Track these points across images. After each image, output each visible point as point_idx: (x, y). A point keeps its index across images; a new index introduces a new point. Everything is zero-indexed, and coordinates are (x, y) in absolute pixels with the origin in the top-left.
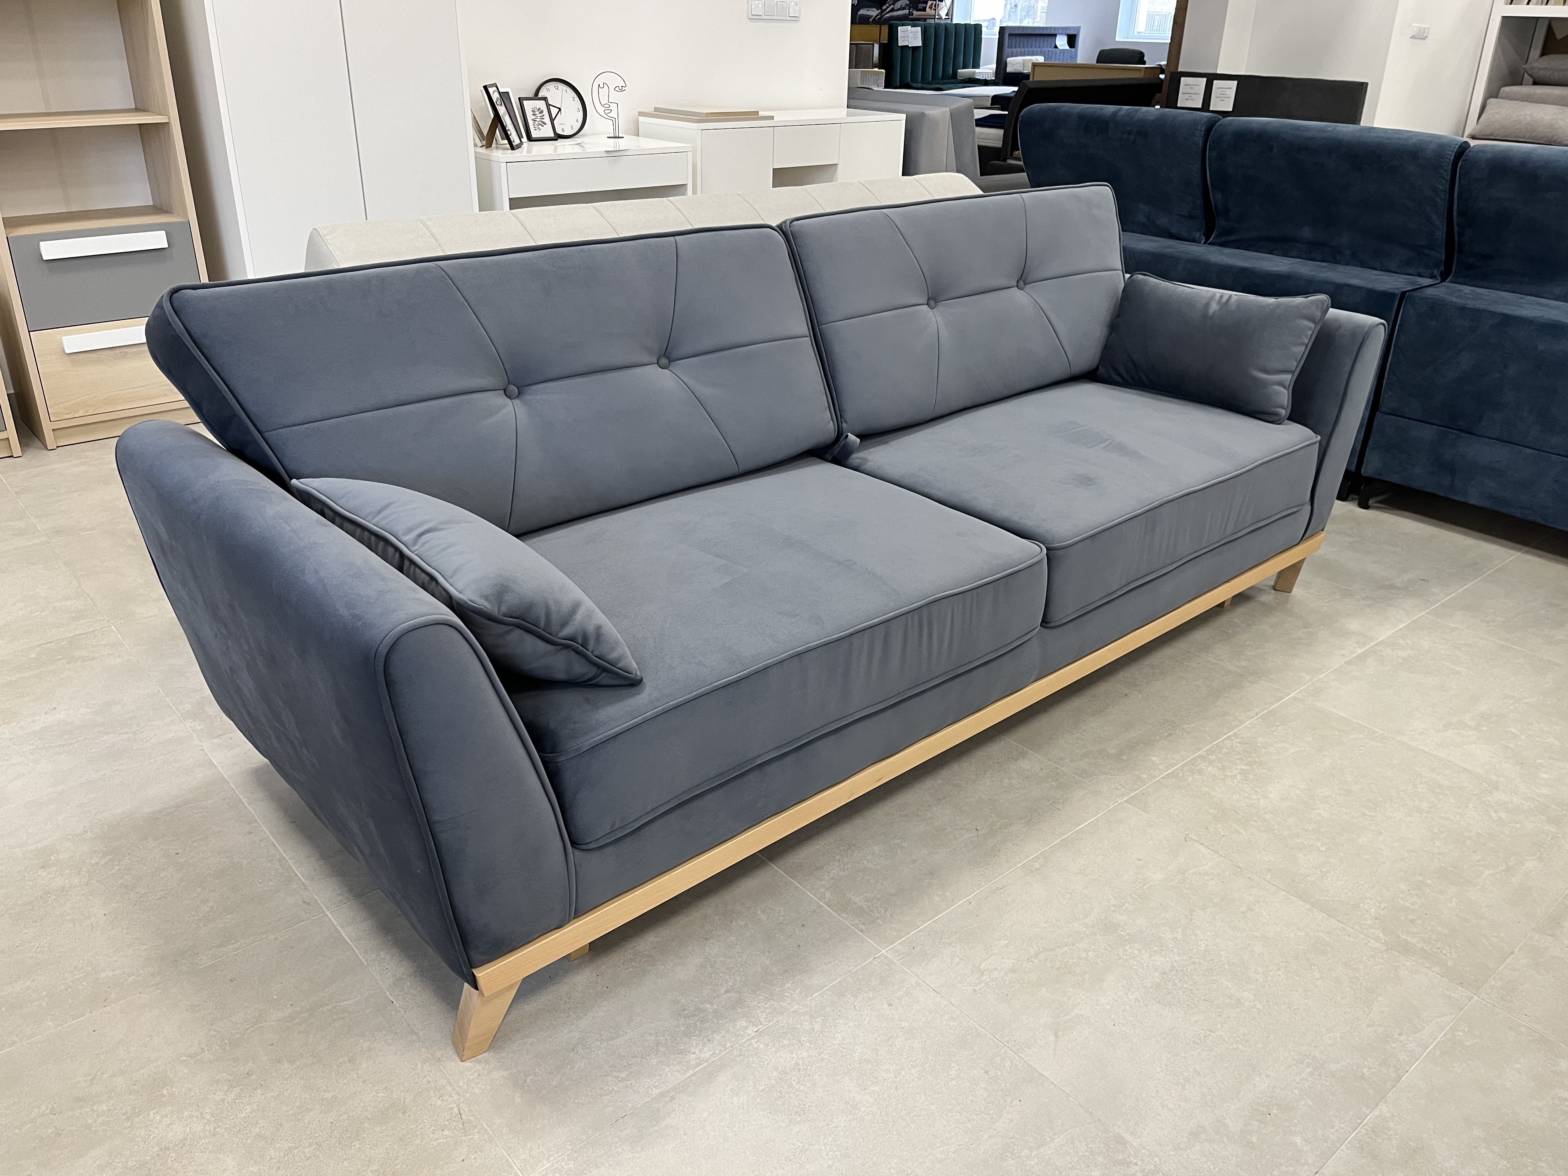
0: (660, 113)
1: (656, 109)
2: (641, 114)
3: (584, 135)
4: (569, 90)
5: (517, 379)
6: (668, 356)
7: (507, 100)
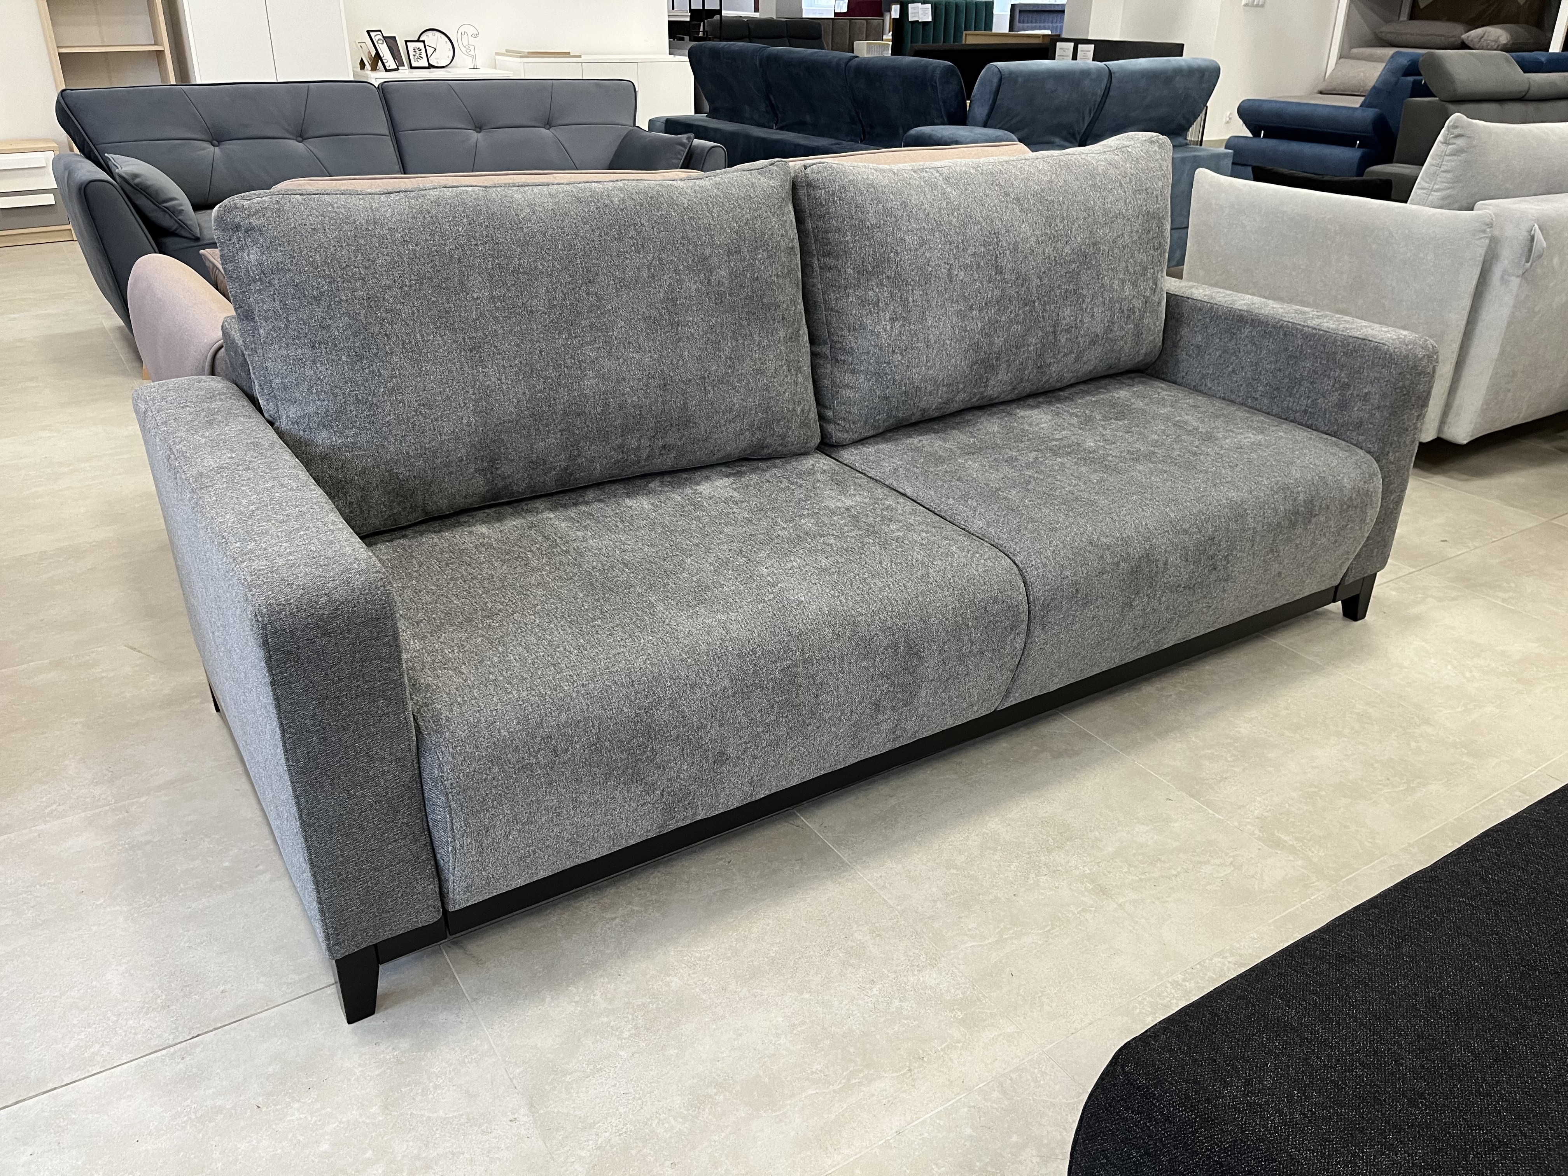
0: (510, 53)
1: (507, 51)
2: (497, 54)
3: (452, 67)
4: (442, 37)
5: (217, 138)
6: (301, 137)
7: (391, 42)
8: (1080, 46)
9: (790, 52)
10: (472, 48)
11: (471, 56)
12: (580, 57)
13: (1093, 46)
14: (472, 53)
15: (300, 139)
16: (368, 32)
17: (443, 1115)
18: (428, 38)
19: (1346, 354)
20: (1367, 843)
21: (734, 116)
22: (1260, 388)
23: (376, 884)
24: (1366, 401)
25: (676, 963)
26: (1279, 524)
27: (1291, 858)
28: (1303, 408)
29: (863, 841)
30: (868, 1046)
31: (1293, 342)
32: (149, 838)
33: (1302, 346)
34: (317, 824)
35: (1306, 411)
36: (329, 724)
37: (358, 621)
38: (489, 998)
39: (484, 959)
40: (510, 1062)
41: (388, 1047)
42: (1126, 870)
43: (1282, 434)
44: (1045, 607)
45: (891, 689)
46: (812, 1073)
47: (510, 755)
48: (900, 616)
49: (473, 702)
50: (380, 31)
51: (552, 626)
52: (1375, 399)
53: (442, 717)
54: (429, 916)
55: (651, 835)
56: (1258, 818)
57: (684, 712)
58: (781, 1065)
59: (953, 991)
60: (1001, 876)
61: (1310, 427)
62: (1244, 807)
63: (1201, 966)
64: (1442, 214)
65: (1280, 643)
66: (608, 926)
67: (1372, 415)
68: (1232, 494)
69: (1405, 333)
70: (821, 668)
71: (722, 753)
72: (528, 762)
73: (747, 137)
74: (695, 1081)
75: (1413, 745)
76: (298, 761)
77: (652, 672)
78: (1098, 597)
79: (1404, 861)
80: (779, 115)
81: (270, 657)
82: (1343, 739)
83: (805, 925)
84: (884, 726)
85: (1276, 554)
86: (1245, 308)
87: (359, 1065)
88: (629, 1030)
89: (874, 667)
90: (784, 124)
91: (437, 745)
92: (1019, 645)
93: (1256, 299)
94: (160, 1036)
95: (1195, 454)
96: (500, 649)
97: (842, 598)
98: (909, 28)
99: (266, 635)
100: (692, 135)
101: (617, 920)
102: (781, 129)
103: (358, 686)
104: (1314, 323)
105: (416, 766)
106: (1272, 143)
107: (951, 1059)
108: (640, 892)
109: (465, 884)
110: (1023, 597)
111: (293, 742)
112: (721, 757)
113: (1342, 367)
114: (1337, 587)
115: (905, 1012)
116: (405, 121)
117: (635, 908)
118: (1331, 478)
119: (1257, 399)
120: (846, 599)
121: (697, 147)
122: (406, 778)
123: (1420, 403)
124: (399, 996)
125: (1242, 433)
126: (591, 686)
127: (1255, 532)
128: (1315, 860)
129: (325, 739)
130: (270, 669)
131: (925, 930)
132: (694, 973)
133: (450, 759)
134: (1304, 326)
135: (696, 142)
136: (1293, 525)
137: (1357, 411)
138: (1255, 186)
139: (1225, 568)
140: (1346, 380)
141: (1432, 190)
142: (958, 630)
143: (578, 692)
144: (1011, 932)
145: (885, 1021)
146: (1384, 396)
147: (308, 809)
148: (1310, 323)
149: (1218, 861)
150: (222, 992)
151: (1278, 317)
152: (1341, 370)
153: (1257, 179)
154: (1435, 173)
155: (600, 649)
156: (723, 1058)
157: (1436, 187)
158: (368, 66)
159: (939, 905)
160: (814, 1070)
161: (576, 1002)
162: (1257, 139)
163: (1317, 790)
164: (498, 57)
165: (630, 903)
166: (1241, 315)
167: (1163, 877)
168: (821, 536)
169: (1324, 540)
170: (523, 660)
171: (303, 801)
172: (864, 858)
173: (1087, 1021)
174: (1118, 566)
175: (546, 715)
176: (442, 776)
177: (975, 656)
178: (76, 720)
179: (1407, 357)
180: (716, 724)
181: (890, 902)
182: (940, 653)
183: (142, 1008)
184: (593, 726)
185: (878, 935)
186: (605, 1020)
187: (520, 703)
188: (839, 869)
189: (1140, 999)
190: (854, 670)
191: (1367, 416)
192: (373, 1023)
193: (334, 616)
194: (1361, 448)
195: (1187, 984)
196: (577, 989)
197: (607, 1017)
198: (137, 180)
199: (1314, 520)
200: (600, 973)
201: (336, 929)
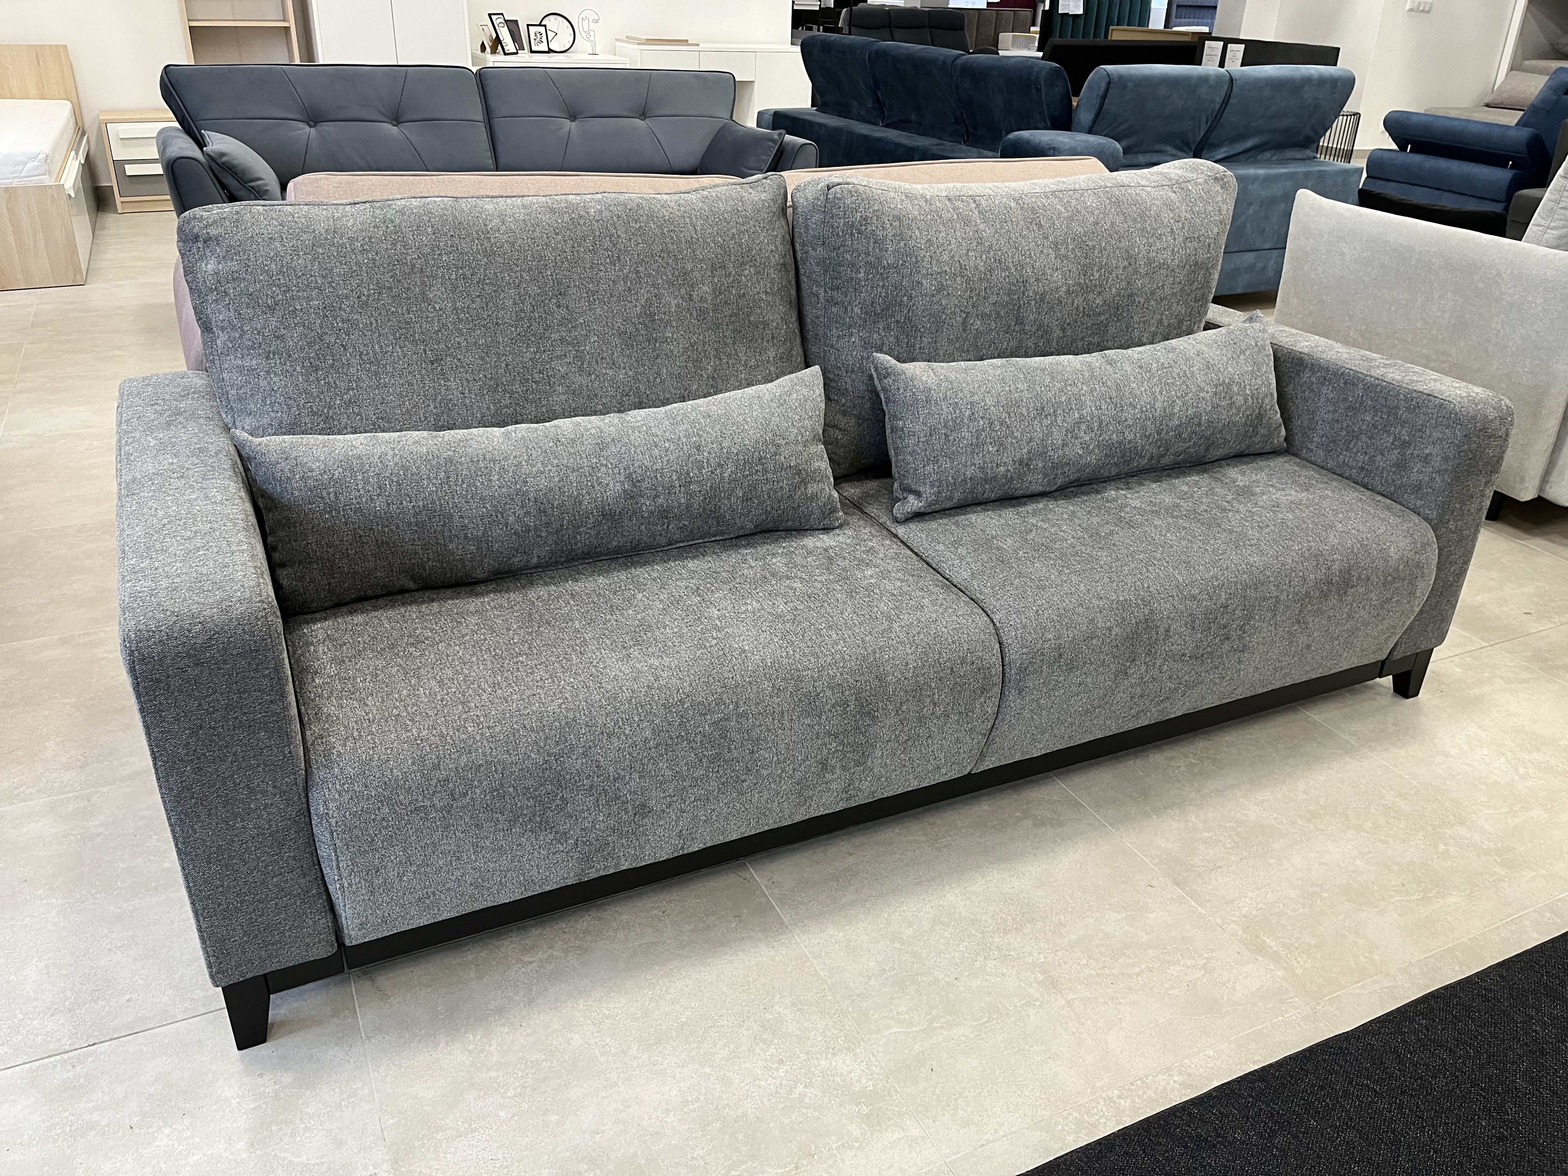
0: (630, 39)
1: (627, 37)
2: (617, 40)
3: (573, 52)
4: (565, 21)
5: (314, 118)
6: (397, 120)
7: (513, 26)
8: (1229, 45)
9: (899, 47)
10: (592, 33)
11: (591, 41)
12: (698, 45)
13: (1243, 46)
14: (592, 38)
15: (395, 123)
16: (490, 15)
17: (305, 1162)
18: (550, 22)
19: (1408, 409)
20: (1362, 958)
21: (842, 111)
22: (1316, 439)
23: (260, 916)
24: (1427, 463)
25: (582, 1019)
26: (1307, 594)
27: (1272, 967)
28: (1360, 464)
29: (810, 902)
30: (758, 1134)
31: (1354, 391)
32: (102, 830)
33: (1362, 397)
34: (194, 853)
35: (1362, 468)
36: (204, 754)
37: (234, 652)
38: (384, 1038)
39: (389, 994)
40: (386, 1111)
41: (271, 1079)
42: (1085, 962)
43: (1329, 493)
44: (1022, 670)
45: (840, 748)
46: (693, 1158)
47: (402, 797)
48: (852, 672)
49: (369, 738)
50: (502, 14)
51: (474, 659)
52: (1437, 462)
53: (334, 751)
54: (322, 950)
55: (570, 882)
56: (1245, 916)
57: (599, 761)
58: (661, 1146)
59: (864, 1081)
60: (947, 956)
61: (1365, 486)
62: (1232, 901)
63: (1143, 1082)
64: (1555, 255)
65: (1315, 717)
66: (523, 970)
67: (1432, 479)
68: (1255, 559)
69: (1478, 390)
70: (758, 723)
71: (644, 806)
72: (422, 804)
73: (851, 133)
74: (568, 1154)
75: (1442, 847)
76: (171, 789)
77: (566, 718)
78: (1085, 663)
79: (1400, 983)
80: (886, 113)
81: (138, 683)
82: (1362, 833)
83: (725, 989)
84: (834, 786)
85: (1303, 626)
86: (1306, 350)
87: (238, 1096)
88: (515, 1089)
89: (820, 724)
90: (889, 121)
91: (325, 781)
92: (991, 709)
93: (1322, 341)
94: (59, 1040)
95: (1224, 510)
96: (413, 682)
97: (790, 649)
98: (1058, 22)
99: (133, 662)
100: (783, 131)
101: (534, 964)
102: (887, 126)
103: (236, 718)
104: (1377, 372)
105: (304, 800)
106: (1418, 158)
107: (843, 1160)
108: (565, 936)
109: (358, 922)
110: (996, 660)
111: (166, 769)
112: (643, 810)
113: (1404, 423)
114: (1383, 662)
115: (807, 1100)
116: (500, 107)
117: (555, 953)
118: (1374, 546)
119: (1312, 451)
120: (794, 651)
121: (788, 144)
122: (292, 811)
123: (1489, 468)
124: (293, 1025)
125: (1284, 489)
126: (498, 729)
127: (1278, 601)
128: (1299, 971)
129: (200, 769)
130: (139, 696)
131: (851, 1009)
132: (597, 1032)
133: (337, 796)
134: (1367, 375)
135: (788, 138)
136: (1325, 596)
137: (1417, 473)
138: (1358, 211)
139: (1240, 638)
140: (1407, 438)
141: (1548, 228)
142: (918, 691)
143: (482, 734)
144: (943, 1020)
145: (783, 1108)
146: (1446, 459)
147: (183, 838)
148: (1373, 373)
149: (1189, 963)
150: (128, 1001)
151: (1340, 363)
152: (1403, 426)
153: (1362, 204)
154: (1552, 209)
155: (516, 688)
156: (604, 1131)
157: (1553, 224)
158: (488, 49)
159: (872, 983)
160: (695, 1155)
161: (470, 1052)
162: (1403, 153)
163: (1318, 890)
164: (617, 43)
165: (551, 947)
166: (1301, 359)
167: (1123, 974)
168: (788, 578)
169: (1363, 613)
170: (432, 695)
171: (178, 829)
172: (806, 922)
173: (1001, 1133)
174: (1110, 631)
175: (445, 757)
176: (327, 814)
177: (938, 718)
178: (68, 701)
179: (1474, 418)
180: (635, 776)
181: (822, 974)
182: (897, 714)
183: (50, 1009)
184: (496, 771)
185: (799, 1010)
186: (494, 1074)
187: (419, 742)
188: (777, 931)
189: (1066, 1112)
190: (796, 727)
191: (1427, 479)
192: (263, 1052)
193: (207, 645)
194: (1419, 514)
195: (1122, 1101)
196: (474, 1036)
197: (497, 1071)
198: (224, 159)
199: (1351, 591)
200: (503, 1021)
201: (218, 958)
